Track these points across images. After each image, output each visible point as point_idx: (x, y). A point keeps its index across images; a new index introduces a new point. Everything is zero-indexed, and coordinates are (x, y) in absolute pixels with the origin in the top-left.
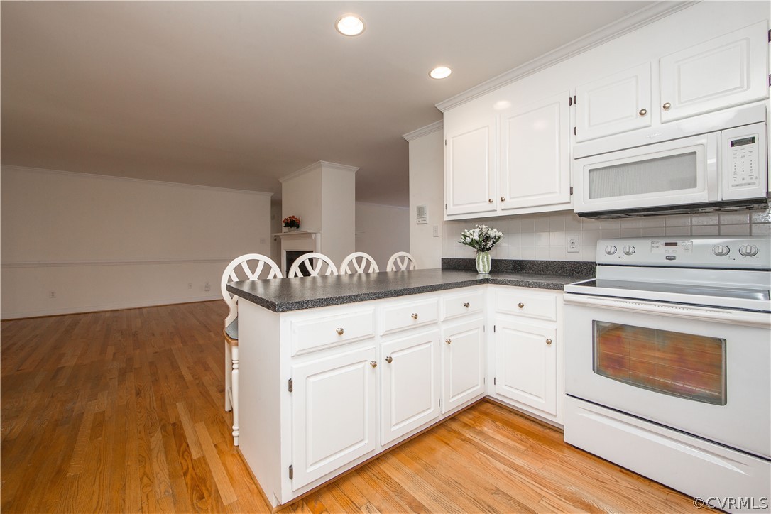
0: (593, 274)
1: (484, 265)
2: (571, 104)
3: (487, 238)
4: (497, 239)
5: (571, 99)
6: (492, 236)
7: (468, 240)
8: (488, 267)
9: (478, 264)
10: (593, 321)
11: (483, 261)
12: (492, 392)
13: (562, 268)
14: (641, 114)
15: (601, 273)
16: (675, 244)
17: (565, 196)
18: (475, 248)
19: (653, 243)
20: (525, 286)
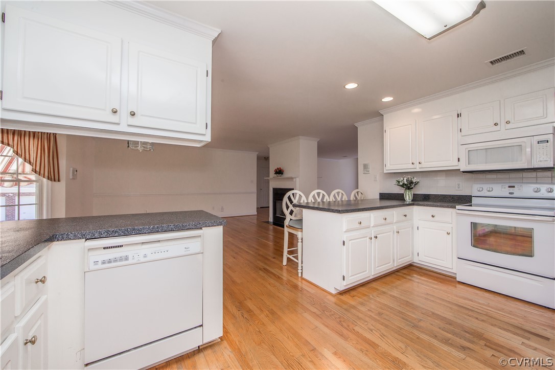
0: (470, 201)
1: (408, 197)
2: (458, 117)
3: (411, 183)
4: (417, 183)
5: (458, 114)
6: (414, 181)
7: (401, 184)
8: (411, 198)
9: (406, 196)
10: (471, 223)
11: (409, 195)
12: (416, 260)
13: (453, 198)
14: (495, 125)
15: (474, 200)
16: (514, 187)
17: (456, 163)
18: (404, 188)
19: (502, 186)
20: (435, 206)
